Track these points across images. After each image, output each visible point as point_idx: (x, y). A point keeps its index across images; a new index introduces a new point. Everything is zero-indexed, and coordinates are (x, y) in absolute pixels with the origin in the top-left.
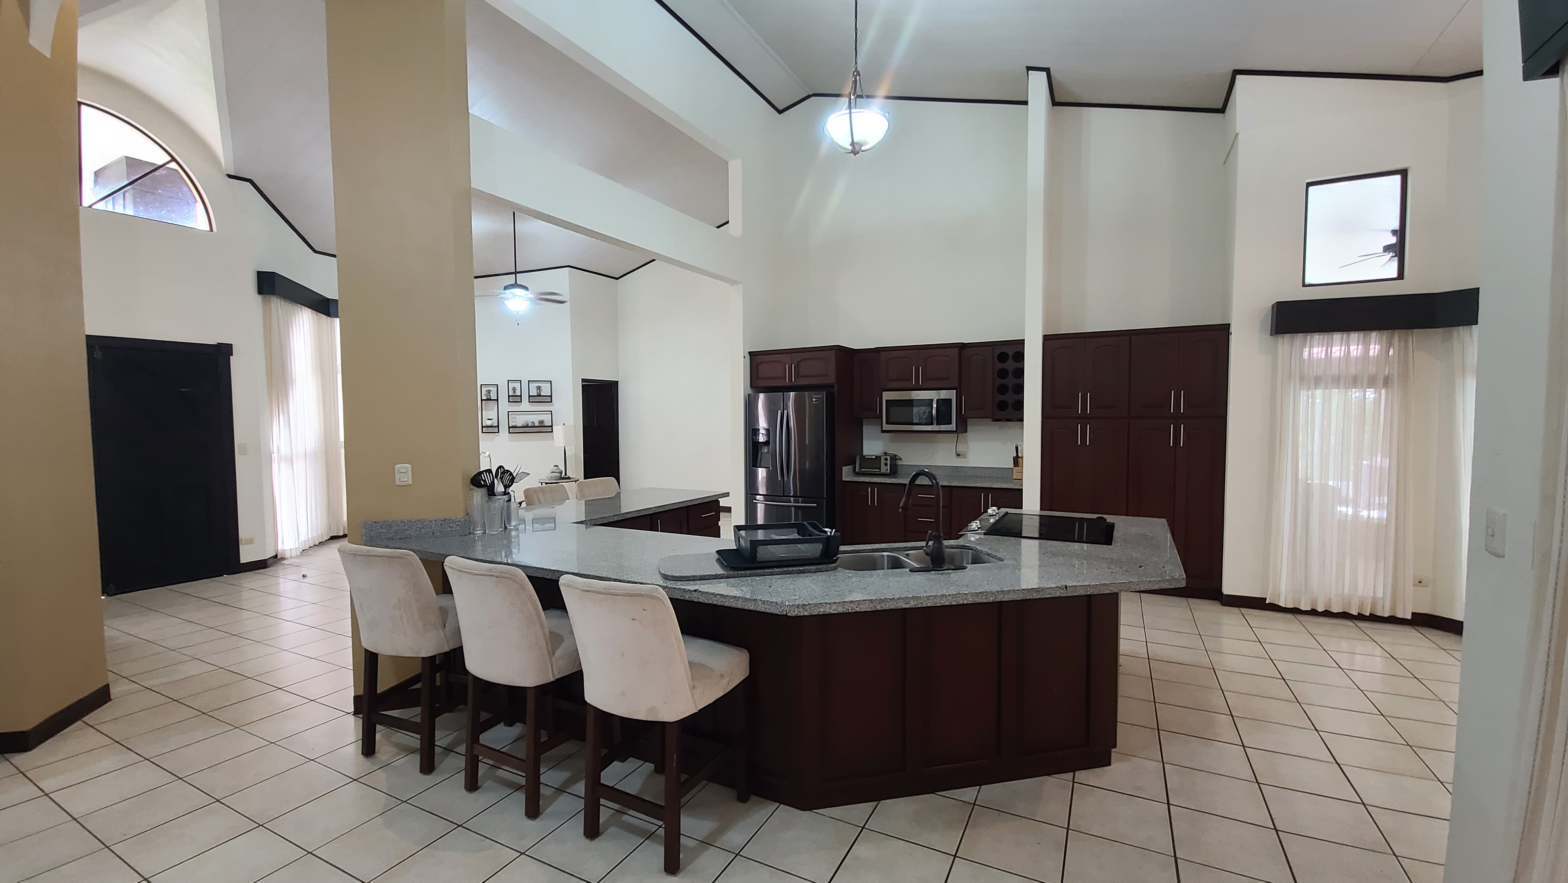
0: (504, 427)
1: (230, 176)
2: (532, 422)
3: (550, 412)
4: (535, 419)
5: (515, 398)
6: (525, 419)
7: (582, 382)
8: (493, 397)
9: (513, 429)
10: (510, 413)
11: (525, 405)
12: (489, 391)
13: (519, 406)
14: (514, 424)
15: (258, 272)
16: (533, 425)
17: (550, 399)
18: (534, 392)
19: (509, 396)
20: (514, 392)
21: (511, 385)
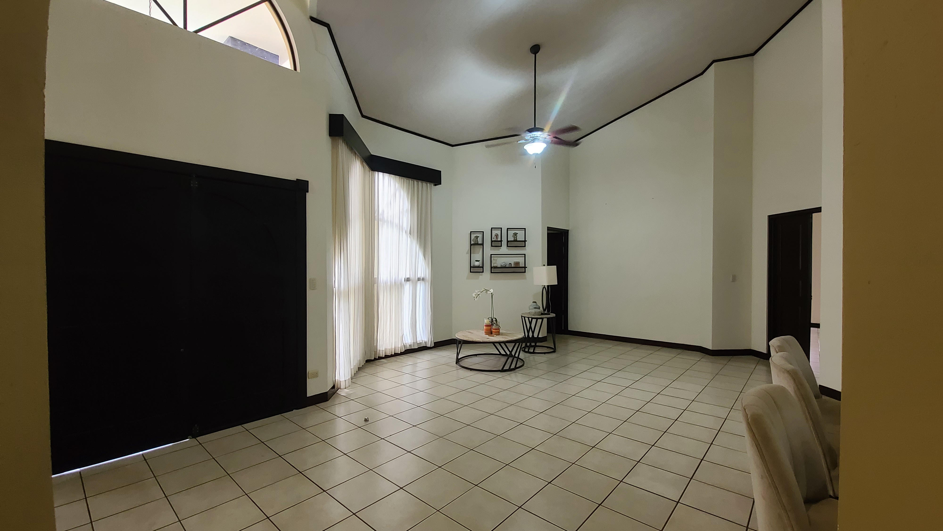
0: (487, 267)
1: (313, 19)
2: (510, 264)
3: (524, 255)
4: (512, 261)
5: (496, 243)
6: (504, 261)
7: (548, 230)
8: (480, 242)
9: (494, 270)
10: (492, 256)
11: (504, 249)
12: (477, 237)
13: (499, 250)
14: (495, 265)
15: (330, 115)
16: (510, 266)
17: (523, 244)
18: (511, 238)
19: (492, 241)
20: (497, 238)
21: (494, 232)
